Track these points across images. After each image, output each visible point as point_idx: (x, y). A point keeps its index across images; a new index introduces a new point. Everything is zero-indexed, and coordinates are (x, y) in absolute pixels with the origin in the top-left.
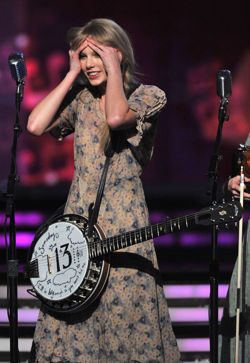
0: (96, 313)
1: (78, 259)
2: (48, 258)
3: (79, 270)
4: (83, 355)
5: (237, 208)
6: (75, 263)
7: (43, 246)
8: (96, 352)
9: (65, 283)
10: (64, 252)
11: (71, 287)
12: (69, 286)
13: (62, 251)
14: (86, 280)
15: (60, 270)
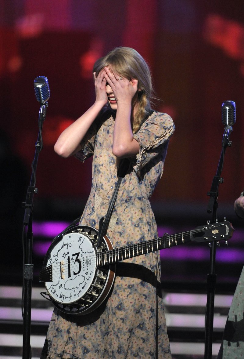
0: (103, 316)
1: (87, 267)
2: (61, 264)
3: (87, 277)
4: (91, 353)
5: (228, 228)
6: (84, 270)
7: (57, 253)
8: (102, 351)
9: (74, 288)
10: (75, 260)
11: (80, 292)
12: (77, 291)
13: (73, 259)
14: (93, 286)
15: (71, 276)
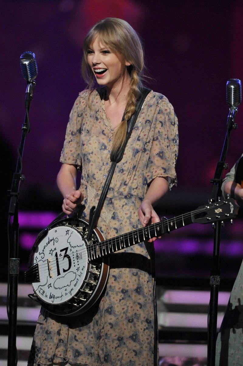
0: (96, 317)
1: (78, 262)
2: (48, 262)
3: (78, 273)
4: (83, 356)
5: (233, 206)
6: (75, 266)
7: (43, 251)
9: (65, 287)
10: (63, 256)
11: (72, 290)
12: (69, 289)
13: (61, 255)
14: (86, 282)
15: (60, 274)
